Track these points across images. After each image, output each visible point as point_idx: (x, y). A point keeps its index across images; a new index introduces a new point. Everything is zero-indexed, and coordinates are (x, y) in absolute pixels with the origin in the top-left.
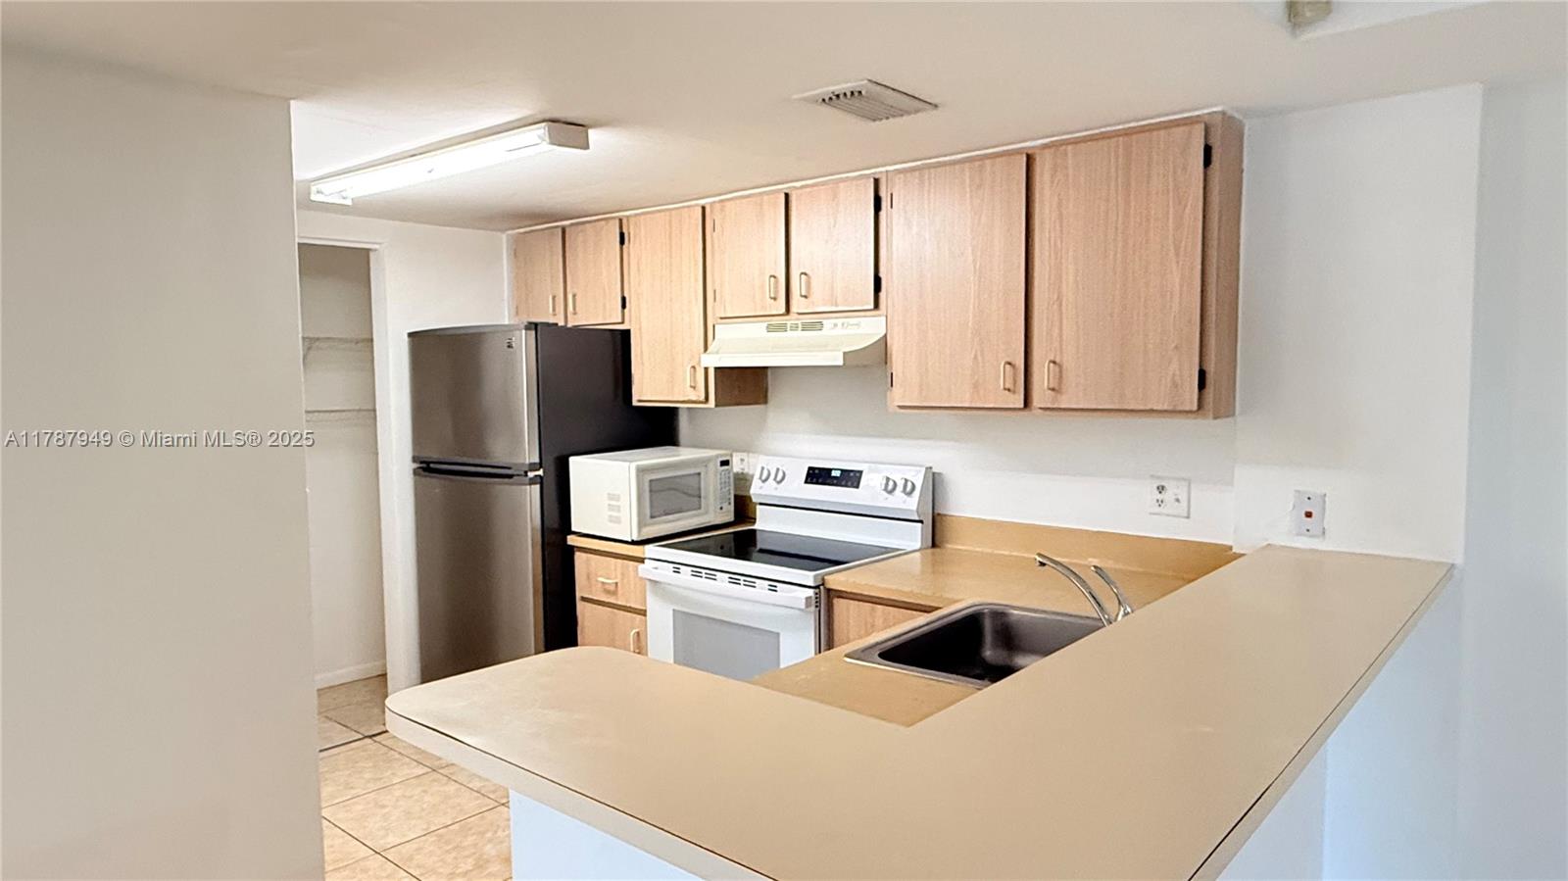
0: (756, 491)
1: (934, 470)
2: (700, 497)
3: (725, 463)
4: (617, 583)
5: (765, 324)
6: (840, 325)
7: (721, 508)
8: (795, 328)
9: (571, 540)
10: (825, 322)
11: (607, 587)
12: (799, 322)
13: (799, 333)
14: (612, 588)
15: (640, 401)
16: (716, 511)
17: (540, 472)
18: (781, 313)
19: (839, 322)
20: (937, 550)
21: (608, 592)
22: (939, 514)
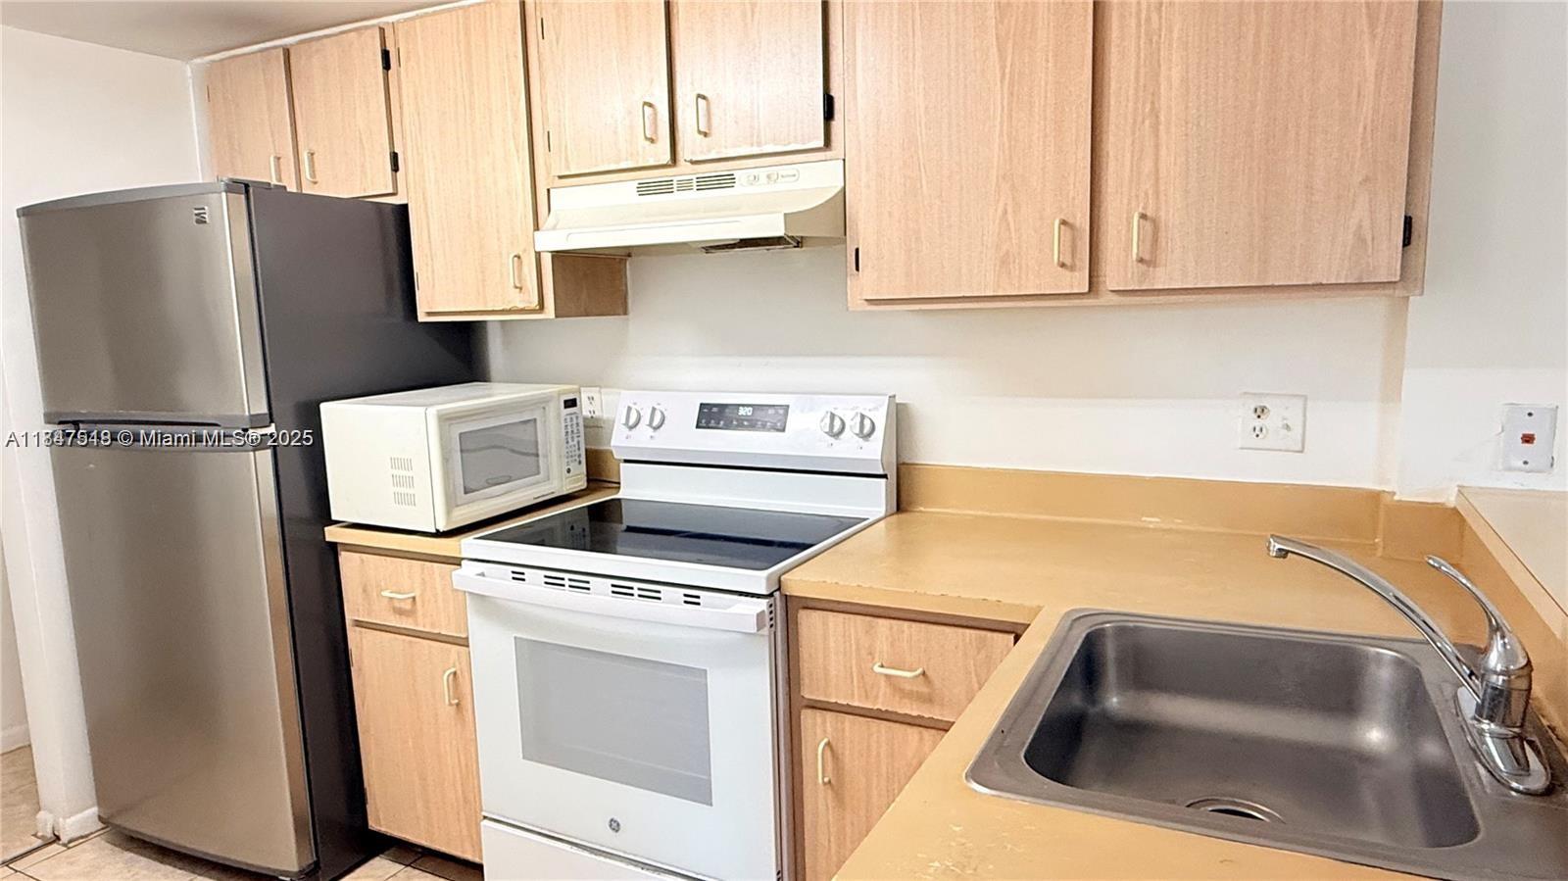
0: (619, 442)
1: (898, 400)
2: (537, 455)
3: (571, 403)
4: (414, 598)
5: (635, 184)
6: (763, 179)
7: (569, 471)
8: (684, 186)
9: (332, 534)
10: (737, 174)
11: (397, 605)
12: (694, 177)
13: (693, 194)
14: (407, 606)
15: (429, 314)
16: (561, 475)
17: (272, 429)
18: (665, 163)
19: (762, 173)
20: (903, 516)
21: (400, 612)
22: (904, 464)
